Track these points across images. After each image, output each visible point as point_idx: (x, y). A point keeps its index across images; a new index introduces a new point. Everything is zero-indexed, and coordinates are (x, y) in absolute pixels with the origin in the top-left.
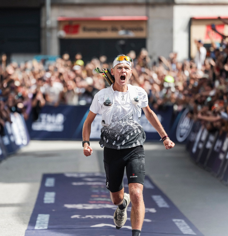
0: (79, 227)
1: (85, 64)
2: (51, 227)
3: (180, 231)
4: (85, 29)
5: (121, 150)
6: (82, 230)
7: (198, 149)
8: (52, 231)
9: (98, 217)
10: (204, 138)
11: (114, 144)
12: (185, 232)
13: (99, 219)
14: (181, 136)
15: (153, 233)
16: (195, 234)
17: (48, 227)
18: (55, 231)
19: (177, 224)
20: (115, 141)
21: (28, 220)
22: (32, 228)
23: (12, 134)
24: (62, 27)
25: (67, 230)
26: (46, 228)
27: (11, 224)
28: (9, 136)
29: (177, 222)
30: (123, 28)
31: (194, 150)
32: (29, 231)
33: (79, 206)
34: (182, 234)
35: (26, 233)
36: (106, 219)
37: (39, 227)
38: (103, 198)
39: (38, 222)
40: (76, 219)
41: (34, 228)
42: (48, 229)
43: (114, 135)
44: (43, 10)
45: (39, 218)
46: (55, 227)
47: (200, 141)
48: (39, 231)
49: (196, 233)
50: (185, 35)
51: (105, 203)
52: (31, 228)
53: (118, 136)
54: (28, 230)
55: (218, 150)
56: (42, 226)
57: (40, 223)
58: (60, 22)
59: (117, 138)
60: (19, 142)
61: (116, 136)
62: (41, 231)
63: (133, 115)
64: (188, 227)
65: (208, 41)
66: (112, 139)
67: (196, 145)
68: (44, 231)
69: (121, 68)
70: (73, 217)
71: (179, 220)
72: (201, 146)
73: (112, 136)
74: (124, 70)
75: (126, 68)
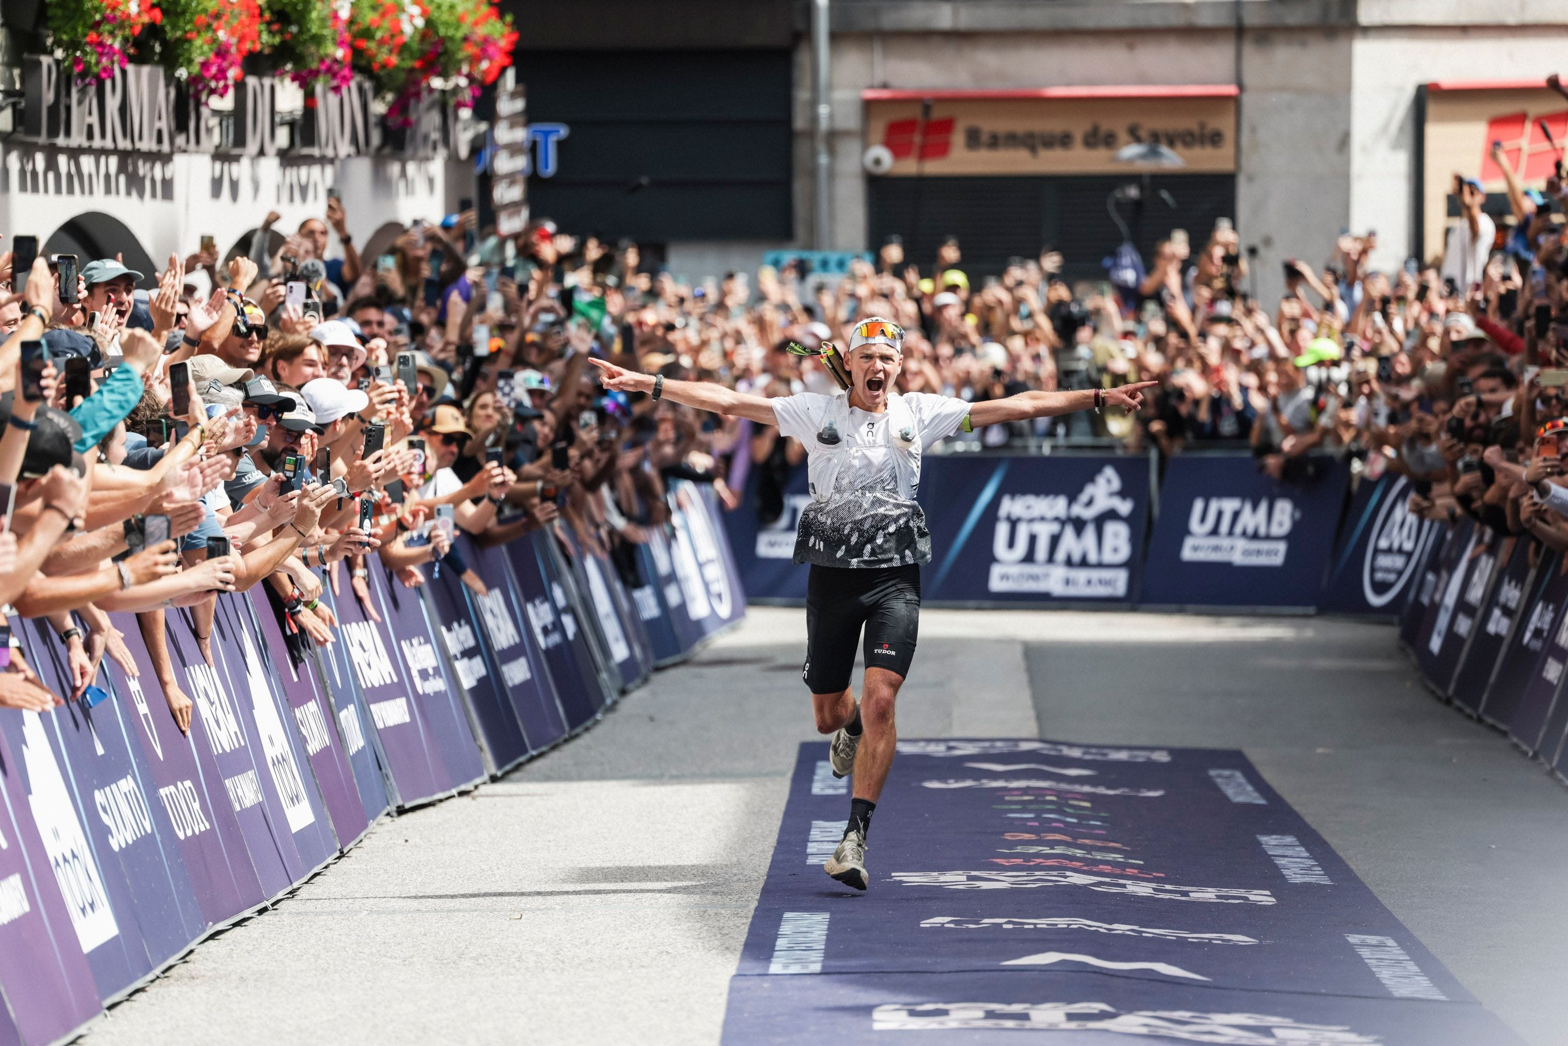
0: (954, 964)
1: (976, 286)
2: (835, 964)
3: (1378, 982)
4: (973, 139)
5: (858, 570)
6: (967, 976)
7: (1451, 637)
8: (840, 981)
9: (1030, 923)
10: (1476, 594)
11: (839, 554)
12: (1402, 990)
13: (1036, 929)
14: (1380, 588)
15: (1264, 991)
16: (1443, 998)
17: (824, 967)
18: (851, 982)
19: (1365, 953)
20: (844, 547)
21: (740, 935)
22: (757, 971)
23: (672, 577)
24: (879, 128)
25: (904, 977)
26: (817, 967)
27: (668, 953)
28: (661, 583)
29: (1364, 945)
30: (1135, 136)
31: (1436, 644)
32: (744, 983)
33: (955, 879)
34: (1389, 998)
35: (732, 990)
36: (1068, 931)
37: (786, 966)
38: (1052, 844)
39: (781, 943)
40: (941, 929)
41: (768, 967)
42: (824, 973)
43: (838, 530)
44: (802, 58)
45: (785, 928)
46: (853, 963)
47: (1463, 606)
48: (787, 983)
49: (1444, 993)
50: (1401, 161)
51: (1063, 864)
52: (754, 967)
53: (852, 530)
54: (739, 975)
55: (1537, 645)
56: (798, 961)
57: (790, 949)
58: (869, 107)
59: (849, 535)
60: (699, 609)
61: (846, 532)
62: (796, 982)
63: (896, 477)
64: (1413, 967)
65: (1497, 186)
66: (834, 542)
67: (1443, 621)
68: (809, 981)
69: (870, 357)
70: (925, 924)
71: (1372, 939)
72: (1464, 626)
73: (833, 531)
74: (879, 364)
75: (885, 358)
